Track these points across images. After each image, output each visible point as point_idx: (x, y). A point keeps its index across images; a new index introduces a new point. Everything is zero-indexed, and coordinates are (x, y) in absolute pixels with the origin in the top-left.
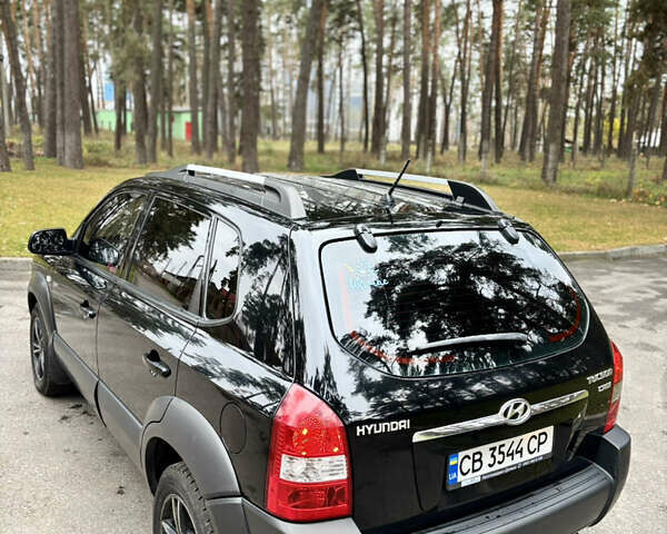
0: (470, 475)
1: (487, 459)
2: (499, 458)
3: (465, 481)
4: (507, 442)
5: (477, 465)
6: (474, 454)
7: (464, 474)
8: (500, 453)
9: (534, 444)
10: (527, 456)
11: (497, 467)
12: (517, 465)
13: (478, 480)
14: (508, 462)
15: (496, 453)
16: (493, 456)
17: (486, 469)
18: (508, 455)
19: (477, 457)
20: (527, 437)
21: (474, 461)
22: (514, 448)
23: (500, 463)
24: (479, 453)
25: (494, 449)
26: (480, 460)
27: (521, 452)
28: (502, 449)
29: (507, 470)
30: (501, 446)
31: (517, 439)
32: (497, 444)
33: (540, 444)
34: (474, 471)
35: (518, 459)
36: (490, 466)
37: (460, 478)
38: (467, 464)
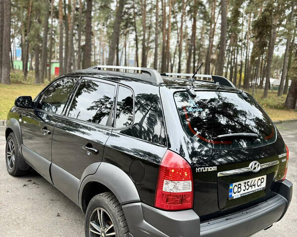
0: (237, 194)
1: (243, 188)
2: (247, 187)
3: (236, 196)
4: (250, 180)
5: (239, 189)
6: (239, 185)
7: (235, 193)
8: (248, 185)
9: (259, 183)
10: (257, 188)
11: (246, 191)
12: (253, 191)
13: (240, 196)
14: (250, 190)
15: (246, 185)
16: (245, 186)
17: (242, 192)
18: (250, 186)
19: (239, 186)
20: (257, 179)
21: (238, 188)
22: (252, 183)
23: (247, 189)
24: (240, 184)
25: (245, 183)
26: (240, 188)
27: (255, 185)
29: (250, 193)
30: (248, 182)
31: (253, 179)
32: (246, 181)
33: (262, 182)
34: (238, 192)
35: (254, 189)
36: (244, 190)
37: (233, 195)
38: (236, 189)
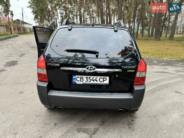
1: (85, 80)
3: (78, 83)
4: (92, 77)
7: (78, 81)
8: (89, 79)
9: (101, 80)
10: (98, 82)
11: (88, 82)
12: (95, 83)
13: (82, 83)
14: (92, 82)
15: (88, 79)
17: (84, 82)
18: (92, 80)
20: (98, 77)
21: (81, 79)
22: (94, 79)
24: (82, 77)
25: (87, 77)
26: (83, 79)
27: (97, 80)
28: (90, 78)
29: (92, 84)
30: (90, 77)
31: (95, 77)
32: (88, 77)
33: (104, 80)
34: (81, 81)
35: (95, 82)
37: (76, 82)
38: (78, 79)
